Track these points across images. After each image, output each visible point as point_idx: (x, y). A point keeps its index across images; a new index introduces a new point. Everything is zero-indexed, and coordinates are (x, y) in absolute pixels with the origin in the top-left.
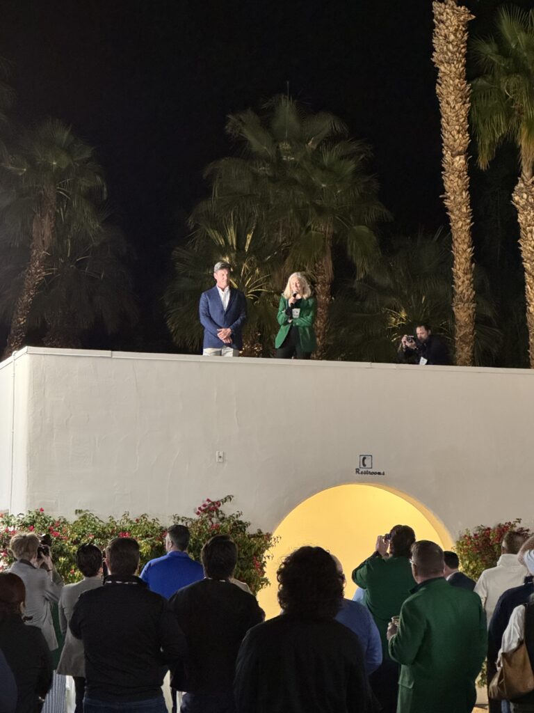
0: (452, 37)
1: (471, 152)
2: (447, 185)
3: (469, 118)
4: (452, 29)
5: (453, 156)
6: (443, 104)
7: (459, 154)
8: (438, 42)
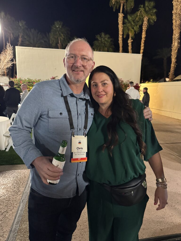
0: (121, 18)
1: (123, 35)
2: (119, 40)
3: (123, 30)
4: (121, 17)
5: (120, 35)
6: (119, 28)
7: (121, 35)
8: (119, 19)
